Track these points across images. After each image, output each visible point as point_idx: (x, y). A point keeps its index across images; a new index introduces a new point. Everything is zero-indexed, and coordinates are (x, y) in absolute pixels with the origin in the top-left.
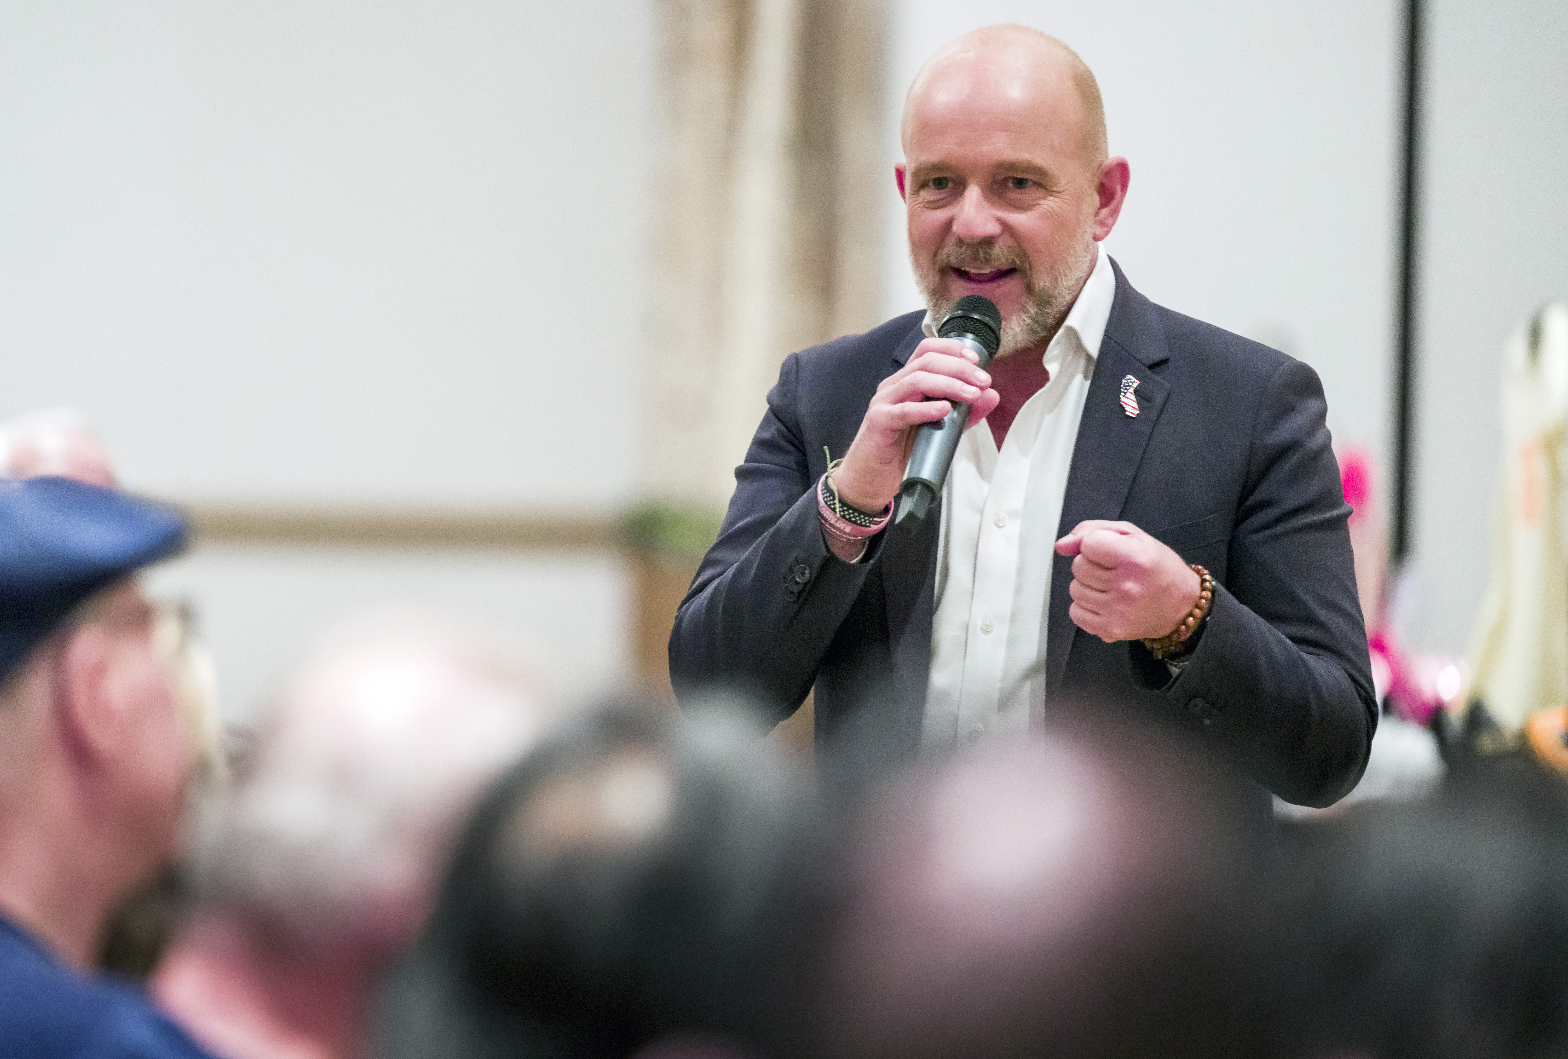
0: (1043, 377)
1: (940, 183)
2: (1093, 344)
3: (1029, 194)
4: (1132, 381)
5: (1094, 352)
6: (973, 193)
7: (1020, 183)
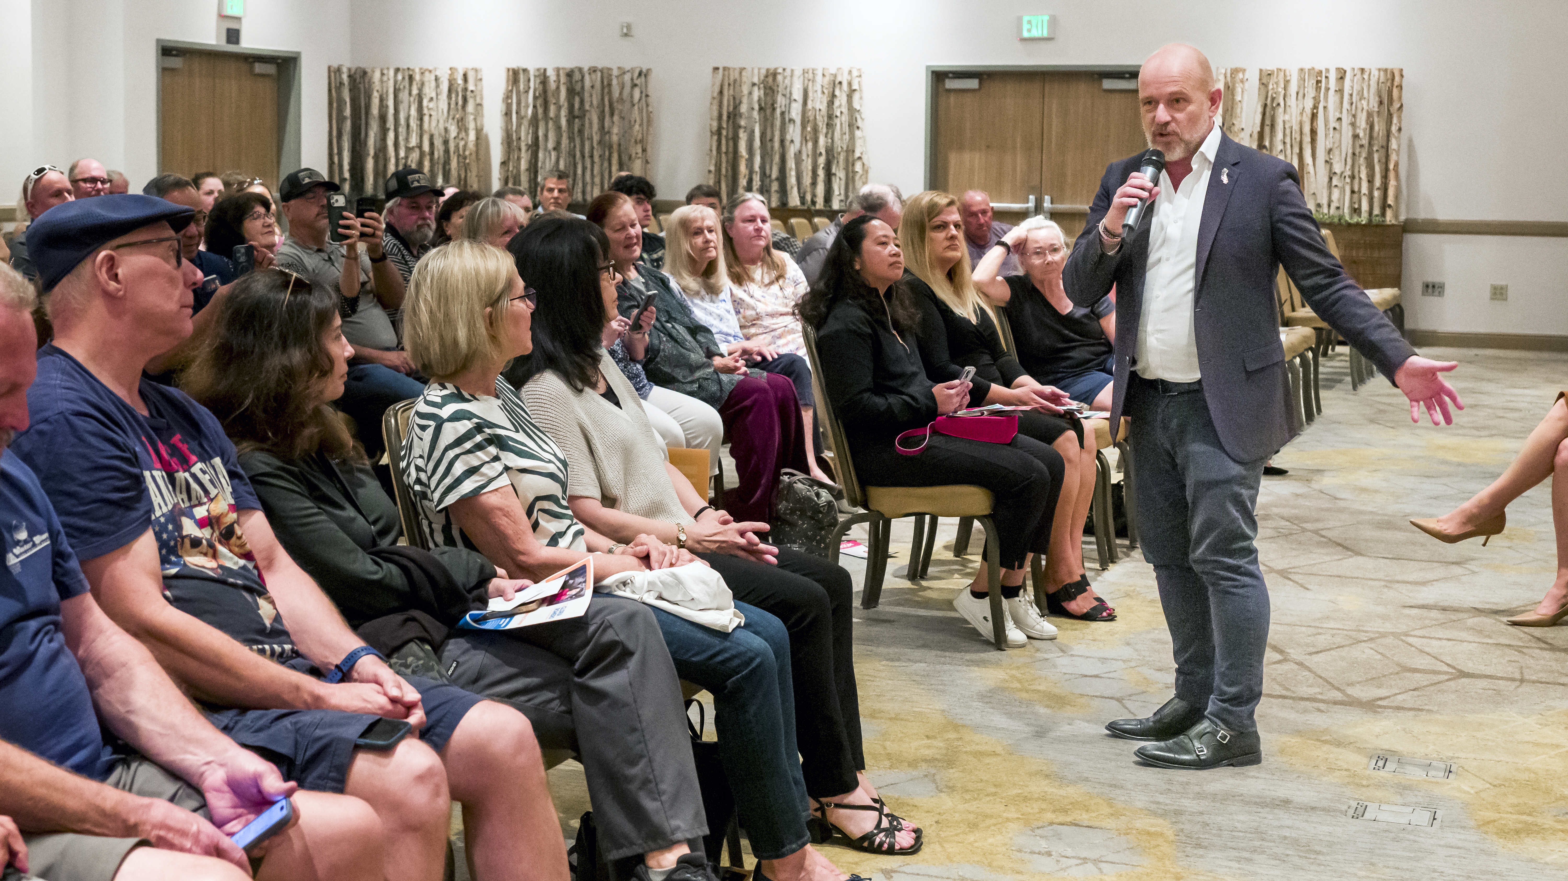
0: (1191, 170)
1: (1149, 103)
2: (1212, 157)
3: (1182, 105)
4: (1226, 170)
5: (1212, 160)
6: (1161, 106)
7: (1178, 101)
